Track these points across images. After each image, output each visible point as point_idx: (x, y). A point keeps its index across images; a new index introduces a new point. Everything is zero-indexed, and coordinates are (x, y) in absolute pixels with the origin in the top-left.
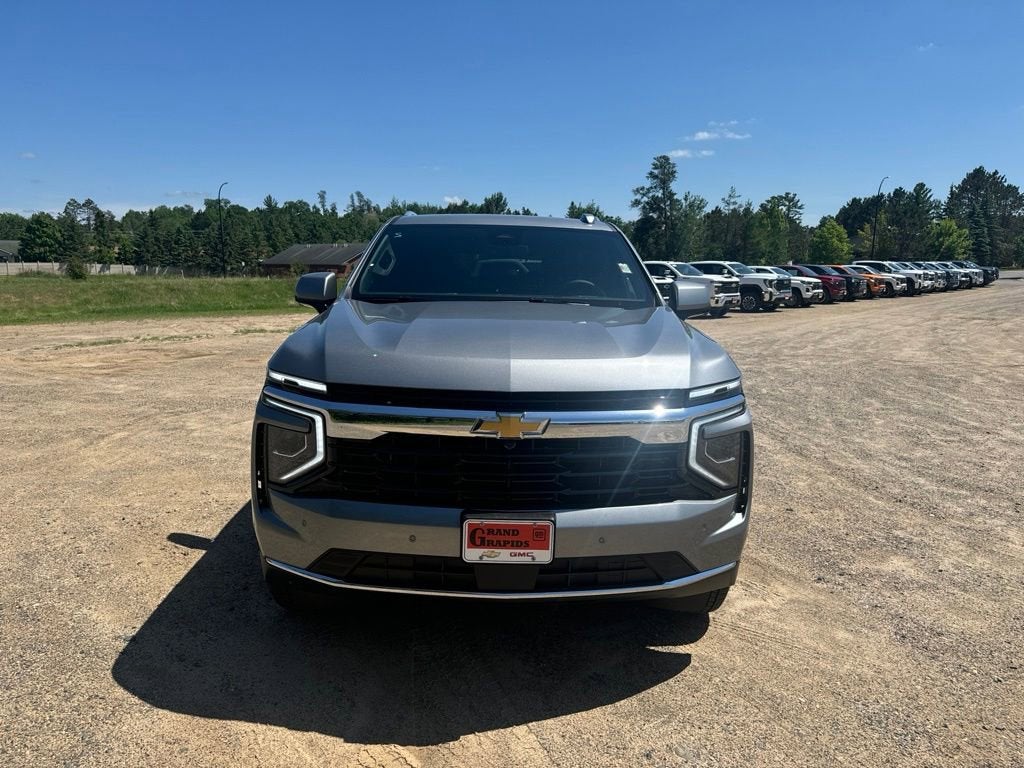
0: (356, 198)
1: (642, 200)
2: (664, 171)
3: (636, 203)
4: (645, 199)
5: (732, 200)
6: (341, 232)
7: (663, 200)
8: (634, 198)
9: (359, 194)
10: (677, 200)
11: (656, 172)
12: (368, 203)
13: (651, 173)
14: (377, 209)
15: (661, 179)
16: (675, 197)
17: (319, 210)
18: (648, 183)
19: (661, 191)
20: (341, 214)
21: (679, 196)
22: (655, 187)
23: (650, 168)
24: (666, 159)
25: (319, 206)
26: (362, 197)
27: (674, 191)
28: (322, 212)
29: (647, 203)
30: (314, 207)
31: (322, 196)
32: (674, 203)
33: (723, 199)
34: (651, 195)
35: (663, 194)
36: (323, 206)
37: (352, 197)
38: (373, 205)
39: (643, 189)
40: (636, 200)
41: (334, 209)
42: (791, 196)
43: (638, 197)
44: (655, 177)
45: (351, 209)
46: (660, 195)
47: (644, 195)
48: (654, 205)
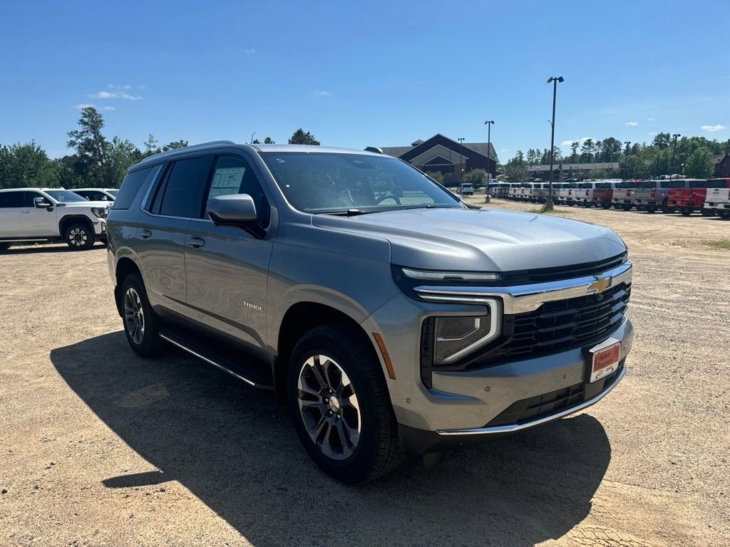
1: (77, 142)
2: (92, 120)
3: (72, 144)
4: (80, 141)
5: (152, 144)
7: (95, 142)
8: (70, 139)
10: (107, 143)
11: (86, 120)
13: (82, 121)
15: (91, 125)
16: (105, 140)
18: (80, 128)
19: (93, 135)
21: (109, 139)
22: (87, 132)
23: (80, 117)
24: (94, 110)
27: (103, 135)
29: (82, 144)
32: (105, 145)
33: (145, 143)
34: (84, 137)
35: (95, 137)
39: (76, 132)
40: (72, 141)
42: (184, 142)
43: (73, 139)
44: (86, 124)
46: (92, 138)
47: (78, 137)
48: (88, 145)
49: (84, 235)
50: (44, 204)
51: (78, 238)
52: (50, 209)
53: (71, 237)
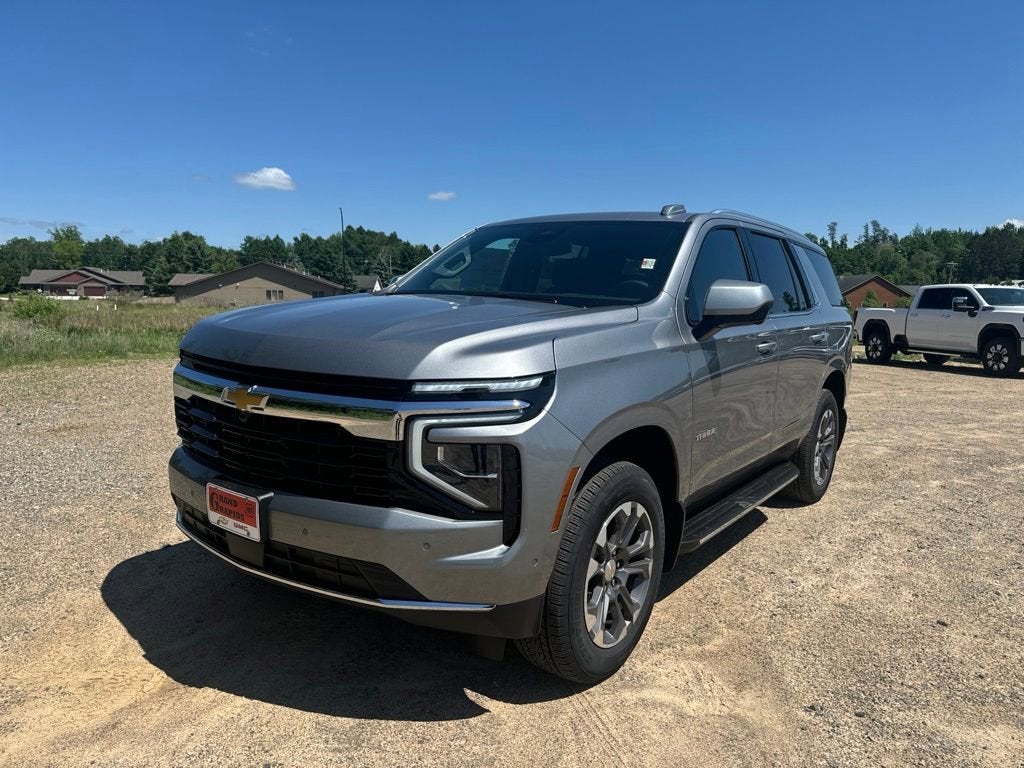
0: (871, 228)
6: (848, 264)
9: (875, 224)
12: (884, 234)
14: (894, 239)
17: (827, 242)
20: (851, 245)
25: (828, 238)
26: (878, 226)
28: (830, 245)
30: (823, 240)
31: (832, 228)
36: (832, 238)
37: (866, 227)
38: (890, 234)
41: (844, 240)
45: (863, 239)
49: (1006, 355)
50: (966, 306)
51: (998, 358)
52: (972, 314)
53: (989, 356)
